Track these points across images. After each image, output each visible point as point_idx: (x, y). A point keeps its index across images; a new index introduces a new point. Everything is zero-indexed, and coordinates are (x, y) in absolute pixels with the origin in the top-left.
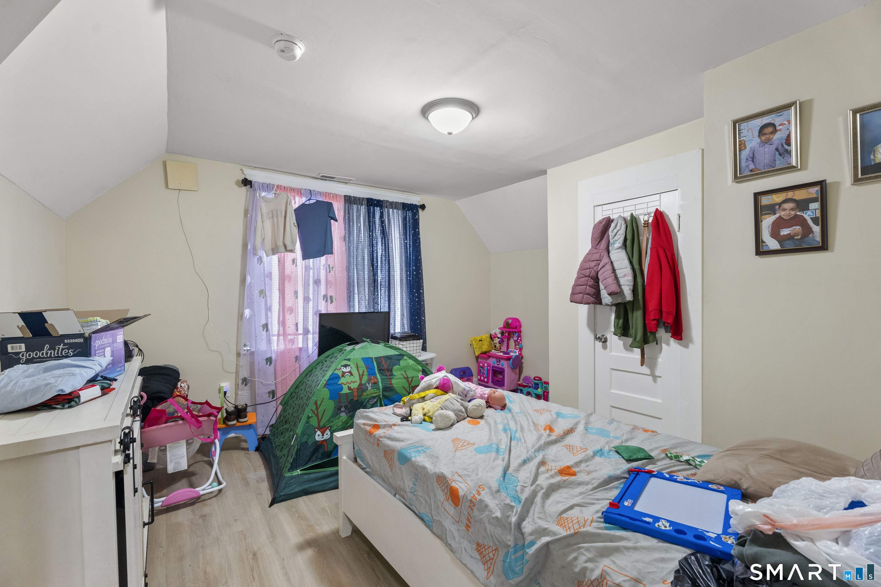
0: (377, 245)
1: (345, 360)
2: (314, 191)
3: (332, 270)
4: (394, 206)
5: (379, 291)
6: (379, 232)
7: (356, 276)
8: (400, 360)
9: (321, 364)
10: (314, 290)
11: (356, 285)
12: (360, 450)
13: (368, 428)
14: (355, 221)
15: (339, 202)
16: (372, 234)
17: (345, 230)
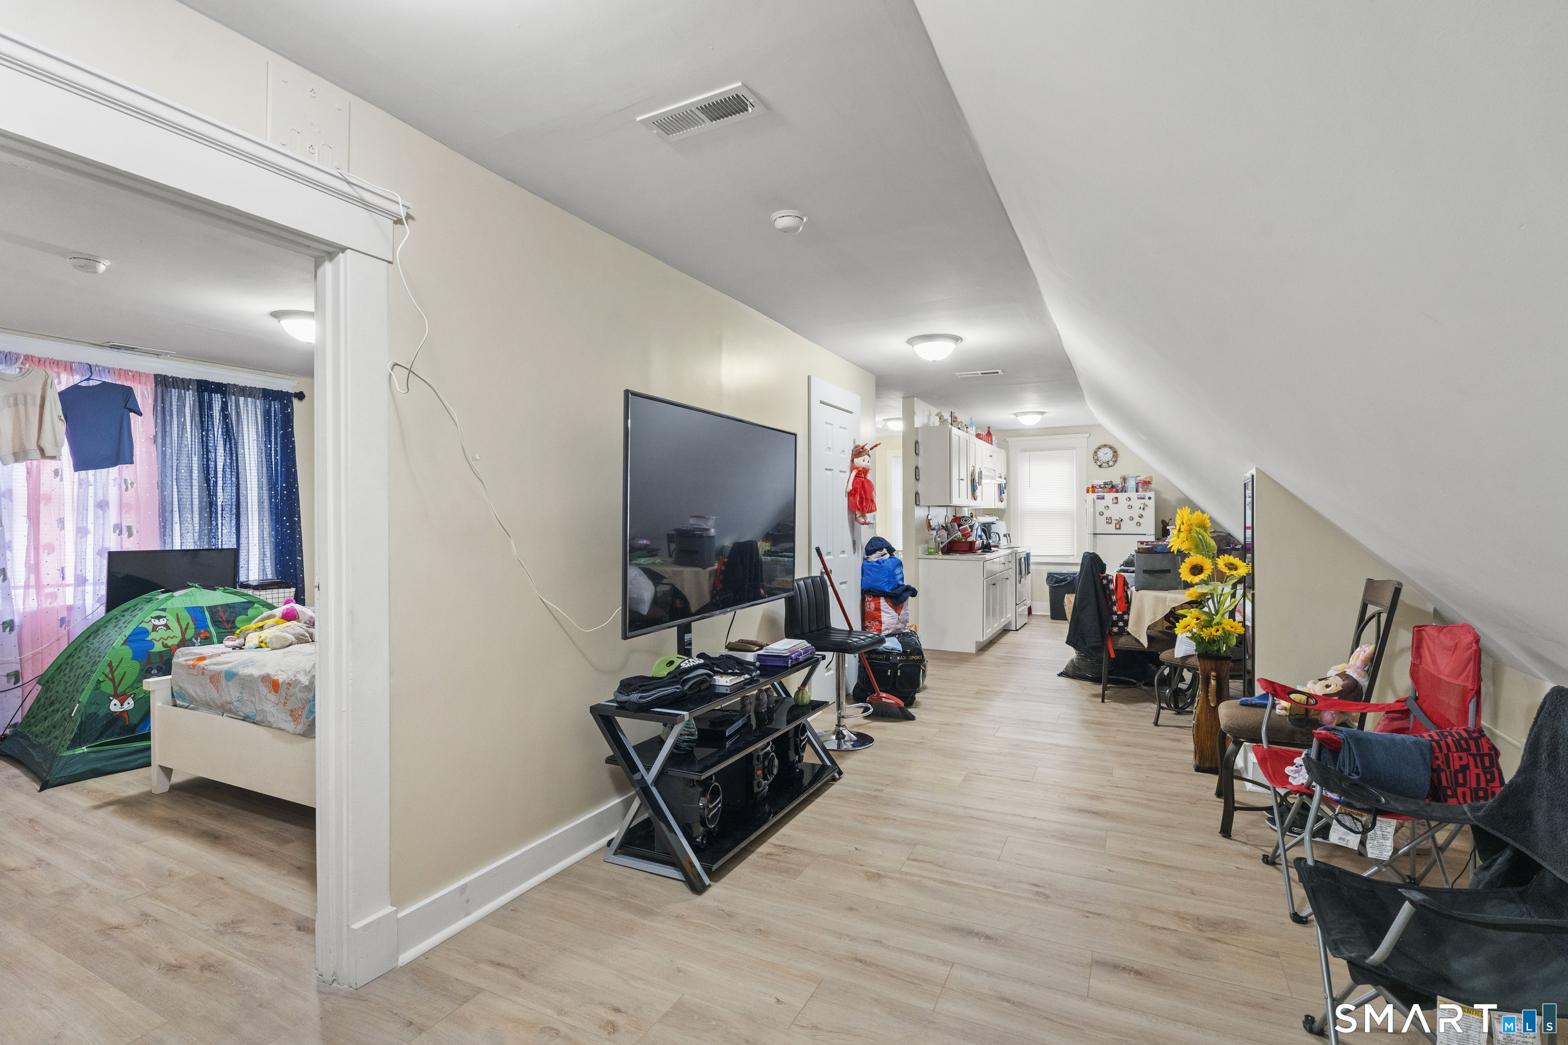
0: (216, 450)
1: (157, 610)
2: (96, 365)
3: (132, 487)
4: (247, 393)
5: (220, 519)
6: (220, 430)
7: (175, 496)
8: (248, 608)
9: (114, 621)
10: (96, 518)
11: (176, 508)
12: (181, 688)
13: (191, 663)
14: (175, 413)
15: (145, 384)
16: (207, 434)
17: (156, 427)
